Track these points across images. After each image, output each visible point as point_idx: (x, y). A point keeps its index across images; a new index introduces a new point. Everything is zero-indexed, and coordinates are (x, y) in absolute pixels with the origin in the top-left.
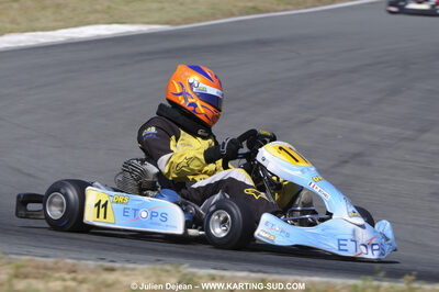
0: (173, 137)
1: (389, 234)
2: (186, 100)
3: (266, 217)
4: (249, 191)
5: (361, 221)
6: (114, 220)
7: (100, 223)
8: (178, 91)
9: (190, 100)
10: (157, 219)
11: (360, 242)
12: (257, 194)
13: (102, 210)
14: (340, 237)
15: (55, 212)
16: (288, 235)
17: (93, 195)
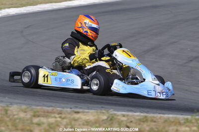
0: (77, 47)
1: (171, 88)
2: (83, 30)
3: (116, 81)
4: (108, 71)
5: (157, 82)
6: (51, 83)
7: (45, 84)
8: (80, 26)
9: (85, 30)
10: (70, 82)
11: (158, 91)
12: (112, 72)
13: (46, 79)
14: (148, 89)
15: (26, 80)
16: (125, 89)
17: (42, 72)
